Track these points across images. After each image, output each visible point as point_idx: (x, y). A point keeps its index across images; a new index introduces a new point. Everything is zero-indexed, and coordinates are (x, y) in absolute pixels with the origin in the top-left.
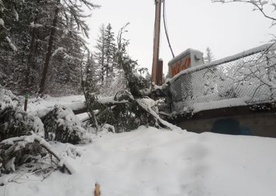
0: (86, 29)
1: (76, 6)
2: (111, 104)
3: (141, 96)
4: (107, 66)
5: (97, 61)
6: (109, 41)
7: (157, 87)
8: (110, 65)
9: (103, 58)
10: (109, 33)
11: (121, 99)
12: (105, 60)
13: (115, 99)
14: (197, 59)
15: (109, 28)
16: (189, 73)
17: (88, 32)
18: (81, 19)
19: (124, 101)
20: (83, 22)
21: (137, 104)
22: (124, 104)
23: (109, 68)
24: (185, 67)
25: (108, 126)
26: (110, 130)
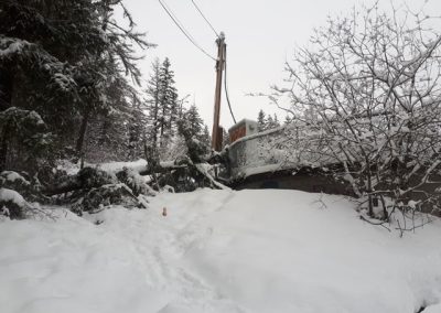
0: (137, 75)
1: (125, 46)
2: (171, 169)
3: (200, 162)
4: (162, 120)
5: (147, 112)
6: (167, 83)
7: (216, 153)
8: (167, 118)
9: (157, 108)
10: (167, 72)
11: (180, 163)
12: (160, 111)
13: (175, 163)
14: (252, 129)
15: (167, 64)
16: (244, 141)
17: (139, 78)
18: (131, 62)
19: (184, 165)
20: (133, 66)
21: (196, 169)
22: (183, 168)
23: (165, 123)
24: (241, 136)
25: (168, 187)
26: (170, 191)
